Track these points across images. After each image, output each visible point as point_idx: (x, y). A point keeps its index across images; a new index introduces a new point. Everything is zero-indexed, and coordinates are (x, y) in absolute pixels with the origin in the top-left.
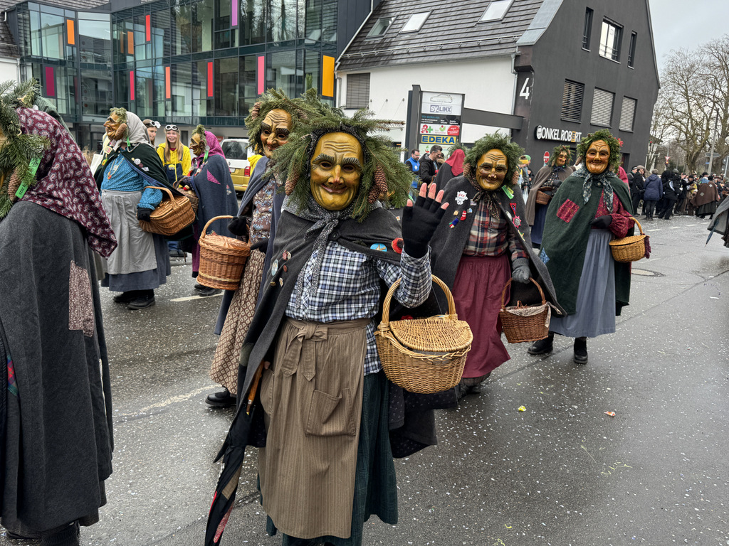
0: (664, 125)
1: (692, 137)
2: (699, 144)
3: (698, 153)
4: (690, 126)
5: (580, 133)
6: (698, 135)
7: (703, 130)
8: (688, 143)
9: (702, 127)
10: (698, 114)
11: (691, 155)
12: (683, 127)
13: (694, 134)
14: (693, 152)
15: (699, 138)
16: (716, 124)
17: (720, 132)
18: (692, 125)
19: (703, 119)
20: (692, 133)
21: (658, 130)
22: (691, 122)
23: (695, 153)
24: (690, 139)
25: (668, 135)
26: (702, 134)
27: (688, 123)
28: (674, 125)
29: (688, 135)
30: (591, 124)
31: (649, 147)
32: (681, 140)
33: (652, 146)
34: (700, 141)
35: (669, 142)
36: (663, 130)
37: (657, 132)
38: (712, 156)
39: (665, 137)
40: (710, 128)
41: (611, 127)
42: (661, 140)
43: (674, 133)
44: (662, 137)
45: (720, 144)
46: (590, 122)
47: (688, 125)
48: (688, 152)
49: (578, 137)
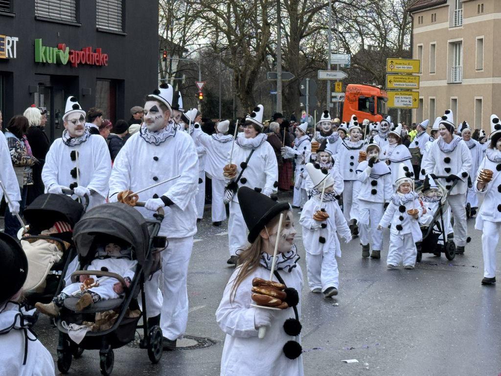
0: (186, 16)
1: (240, 41)
2: (254, 54)
3: (254, 73)
4: (233, 19)
5: (16, 39)
7: (258, 27)
8: (234, 53)
9: (255, 21)
11: (243, 77)
12: (221, 21)
13: (244, 35)
14: (246, 70)
15: (254, 41)
16: (279, 11)
17: (288, 30)
18: (237, 17)
19: (255, 5)
20: (238, 32)
21: (176, 28)
22: (235, 11)
23: (249, 72)
24: (237, 44)
25: (195, 38)
26: (257, 34)
27: (229, 11)
28: (204, 18)
29: (233, 37)
30: (38, 18)
31: (163, 64)
32: (221, 46)
33: (168, 60)
34: (256, 49)
35: (200, 52)
36: (185, 28)
37: (174, 32)
38: (279, 78)
39: (190, 42)
40: (269, 21)
41: (80, 25)
42: (183, 47)
43: (206, 33)
44: (184, 43)
45: (292, 54)
46: (35, 13)
47: (229, 17)
48: (236, 71)
49: (12, 48)
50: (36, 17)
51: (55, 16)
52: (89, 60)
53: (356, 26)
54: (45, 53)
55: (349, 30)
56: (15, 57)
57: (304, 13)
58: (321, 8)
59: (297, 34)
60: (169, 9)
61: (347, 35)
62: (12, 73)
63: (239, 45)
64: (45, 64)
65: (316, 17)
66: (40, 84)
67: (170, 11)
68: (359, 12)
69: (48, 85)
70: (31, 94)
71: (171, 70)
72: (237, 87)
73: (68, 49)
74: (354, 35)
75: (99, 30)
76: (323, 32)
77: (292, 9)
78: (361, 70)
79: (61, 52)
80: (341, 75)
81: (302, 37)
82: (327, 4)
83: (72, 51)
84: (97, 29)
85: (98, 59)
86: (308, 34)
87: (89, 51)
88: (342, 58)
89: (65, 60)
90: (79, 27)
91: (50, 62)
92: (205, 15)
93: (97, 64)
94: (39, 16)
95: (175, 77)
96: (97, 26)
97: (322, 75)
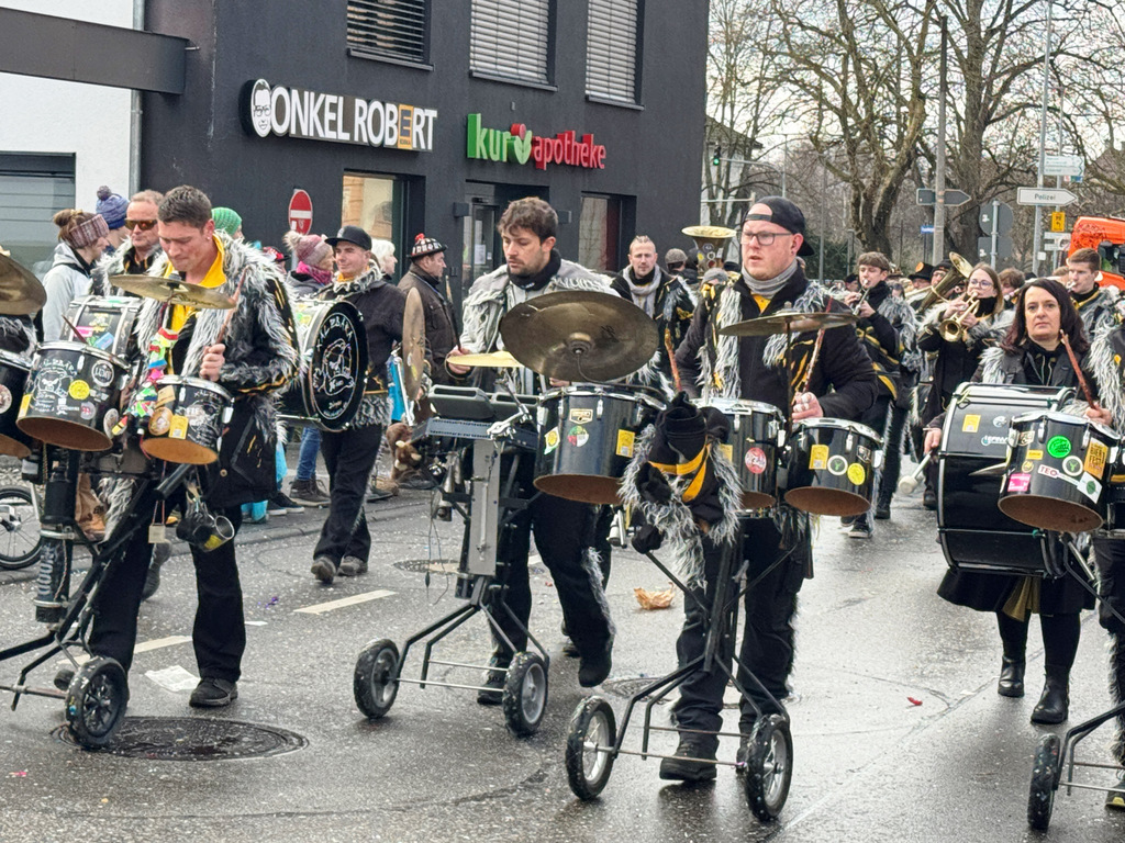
0: (761, 79)
1: (866, 127)
2: (891, 154)
3: (892, 193)
5: (433, 114)
6: (886, 121)
7: (900, 101)
8: (852, 152)
9: (896, 90)
10: (877, 38)
11: (869, 200)
12: (829, 91)
13: (872, 117)
14: (875, 186)
15: (892, 130)
16: (944, 70)
17: (961, 109)
18: (860, 81)
19: (898, 59)
20: (863, 112)
21: (740, 101)
22: (858, 70)
23: (882, 190)
24: (858, 134)
25: (777, 122)
26: (898, 116)
27: (845, 72)
28: (796, 82)
29: (851, 121)
30: (475, 74)
31: (714, 170)
32: (828, 139)
33: (724, 164)
34: (897, 146)
35: (786, 150)
36: (758, 102)
37: (737, 109)
38: (940, 201)
39: (767, 130)
40: (924, 91)
41: (554, 89)
42: (753, 139)
43: (798, 113)
44: (756, 131)
45: (968, 156)
46: (469, 65)
47: (845, 82)
48: (856, 188)
49: (425, 130)
50: (471, 72)
51: (507, 71)
52: (569, 157)
53: (1098, 101)
54: (486, 141)
55: (1083, 109)
56: (430, 147)
57: (994, 75)
58: (1028, 66)
59: (980, 115)
60: (728, 65)
61: (1080, 122)
62: (423, 178)
63: (863, 137)
64: (485, 163)
65: (1017, 83)
66: (476, 201)
67: (731, 68)
68: (1106, 74)
69: (490, 201)
70: (456, 218)
71: (728, 183)
72: (856, 219)
73: (529, 135)
74: (1093, 119)
75: (591, 99)
76: (1030, 112)
77: (970, 66)
78: (1106, 189)
79: (517, 142)
80: (1063, 198)
81: (988, 121)
82: (1042, 59)
83: (538, 138)
84: (587, 97)
85: (586, 155)
86: (1001, 118)
87: (570, 139)
88: (1068, 165)
89: (523, 158)
90: (552, 92)
91: (495, 158)
92: (798, 77)
93: (585, 165)
94: (477, 71)
95: (736, 196)
96: (587, 92)
97: (1026, 196)
